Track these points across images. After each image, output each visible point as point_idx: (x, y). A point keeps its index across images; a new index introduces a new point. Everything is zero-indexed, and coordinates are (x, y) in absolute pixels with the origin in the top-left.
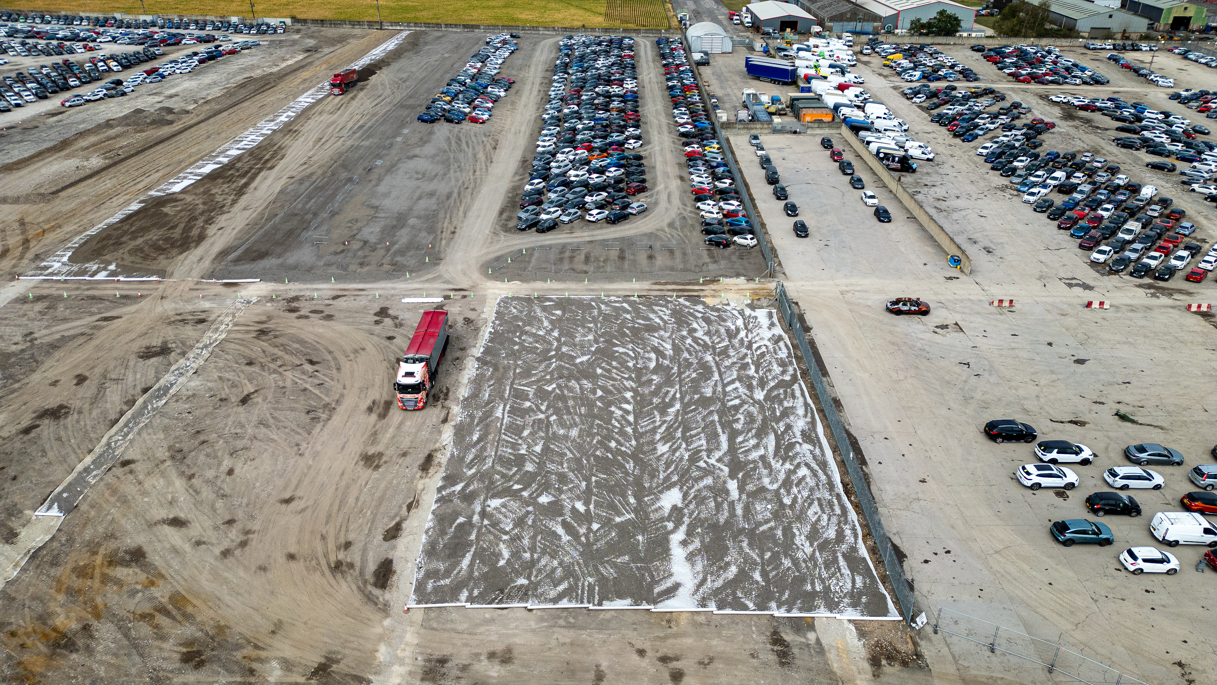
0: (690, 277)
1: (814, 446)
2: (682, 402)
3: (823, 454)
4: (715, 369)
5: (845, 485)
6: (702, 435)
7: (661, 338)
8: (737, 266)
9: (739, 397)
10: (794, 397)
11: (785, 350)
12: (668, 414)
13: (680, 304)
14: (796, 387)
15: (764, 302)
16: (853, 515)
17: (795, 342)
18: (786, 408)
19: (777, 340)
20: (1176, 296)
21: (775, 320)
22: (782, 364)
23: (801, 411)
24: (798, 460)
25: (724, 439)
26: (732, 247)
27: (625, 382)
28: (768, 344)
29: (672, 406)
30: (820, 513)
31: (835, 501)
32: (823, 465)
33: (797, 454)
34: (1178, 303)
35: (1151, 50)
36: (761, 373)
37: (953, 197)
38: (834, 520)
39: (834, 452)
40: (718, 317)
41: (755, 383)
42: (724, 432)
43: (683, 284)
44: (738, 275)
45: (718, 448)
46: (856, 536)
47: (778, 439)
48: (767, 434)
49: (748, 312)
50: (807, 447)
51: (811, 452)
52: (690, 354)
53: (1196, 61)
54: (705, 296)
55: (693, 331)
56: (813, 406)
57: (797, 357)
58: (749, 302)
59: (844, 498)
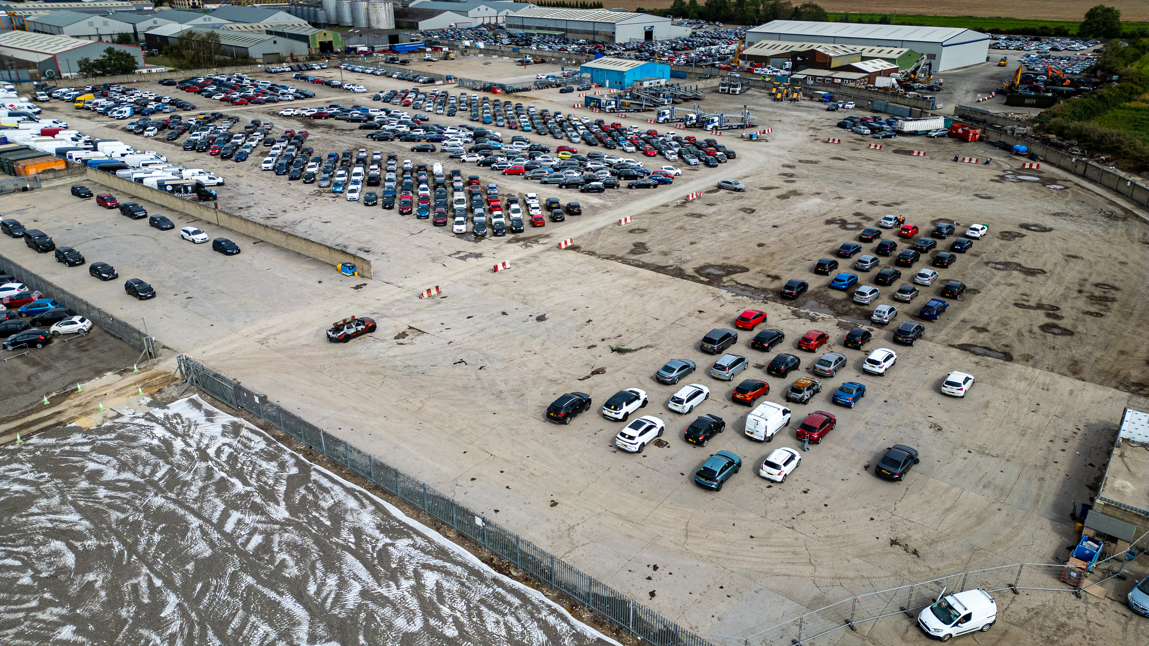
0: (22, 402)
1: (409, 536)
2: (175, 590)
3: (430, 541)
4: (181, 511)
5: (489, 562)
6: (253, 619)
7: (48, 510)
8: (85, 361)
9: (254, 531)
10: (326, 490)
11: (257, 438)
12: (168, 623)
13: (37, 447)
14: (314, 476)
15: (171, 391)
16: (535, 595)
17: (261, 422)
18: (330, 509)
19: (235, 430)
20: (542, 241)
21: (207, 406)
22: (270, 457)
23: (352, 503)
24: (410, 569)
25: (288, 602)
26: (56, 341)
27: (40, 616)
28: (227, 440)
29: (164, 604)
30: (501, 619)
31: (499, 590)
32: (442, 553)
33: (401, 559)
34: (548, 246)
35: (322, 68)
36: (253, 482)
37: (281, 213)
38: (522, 614)
39: (438, 530)
40: (120, 437)
41: (258, 500)
42: (281, 594)
43: (17, 418)
44: (99, 373)
45: (295, 623)
46: (565, 619)
47: (359, 555)
48: (340, 558)
49: (159, 413)
50: (402, 543)
51: (414, 546)
52: (123, 511)
53: (363, 72)
54: (72, 419)
55: (94, 476)
56: (358, 488)
57: (279, 439)
58: (149, 399)
59: (505, 579)
